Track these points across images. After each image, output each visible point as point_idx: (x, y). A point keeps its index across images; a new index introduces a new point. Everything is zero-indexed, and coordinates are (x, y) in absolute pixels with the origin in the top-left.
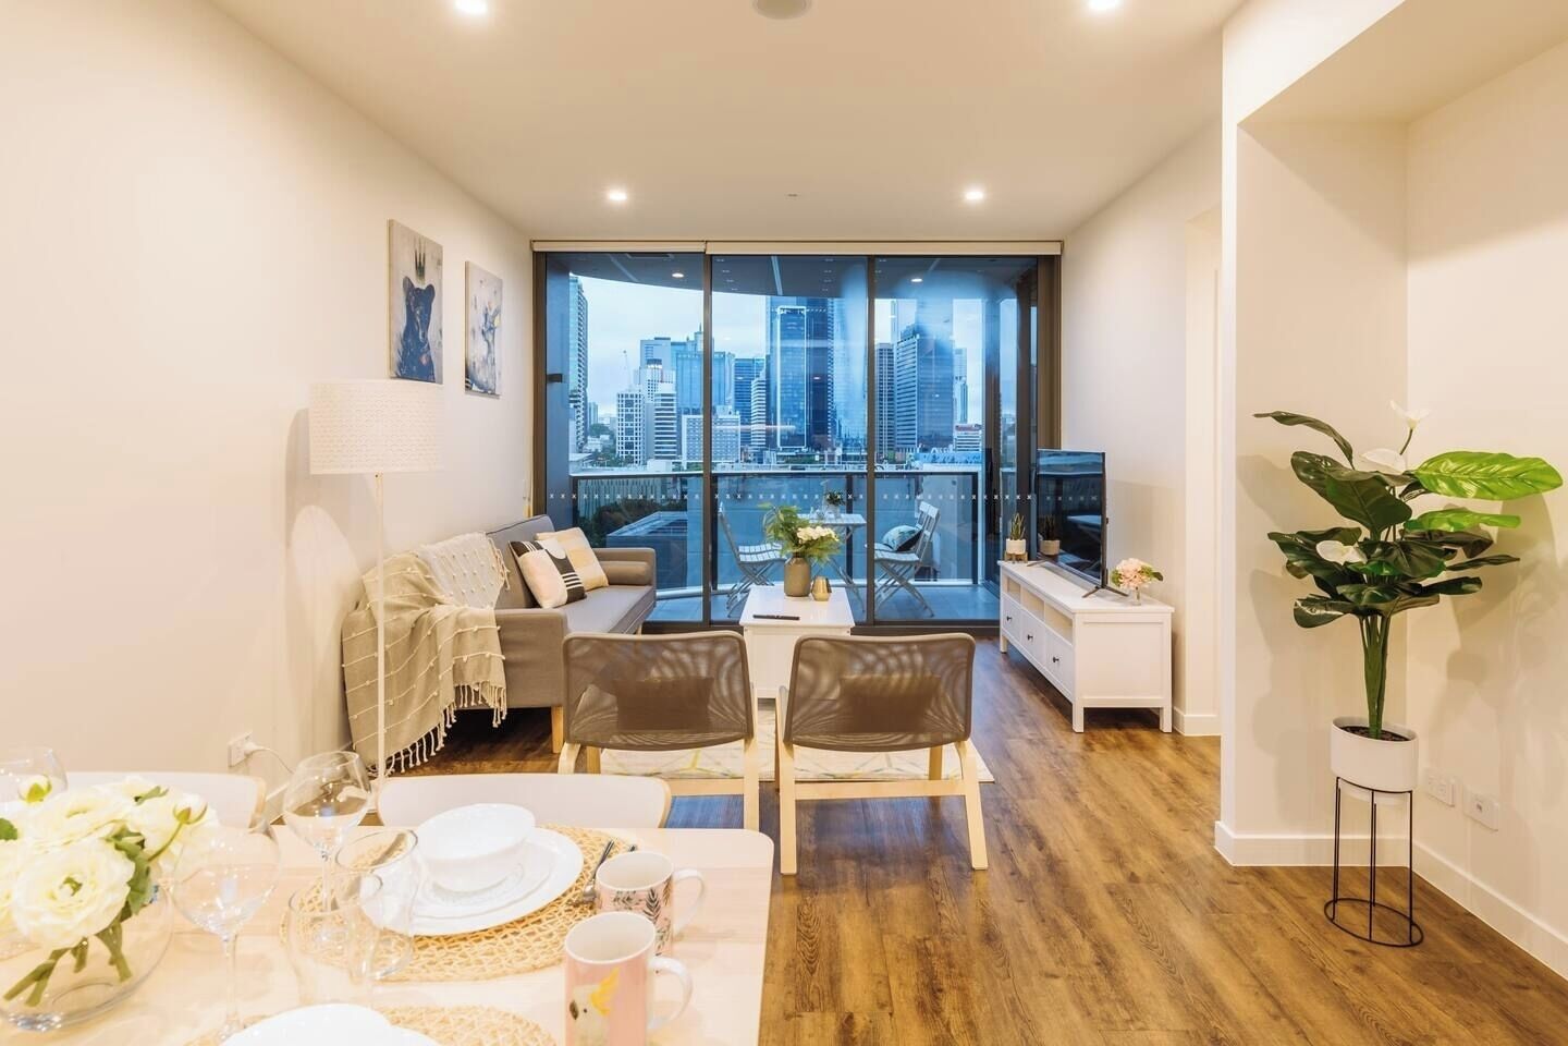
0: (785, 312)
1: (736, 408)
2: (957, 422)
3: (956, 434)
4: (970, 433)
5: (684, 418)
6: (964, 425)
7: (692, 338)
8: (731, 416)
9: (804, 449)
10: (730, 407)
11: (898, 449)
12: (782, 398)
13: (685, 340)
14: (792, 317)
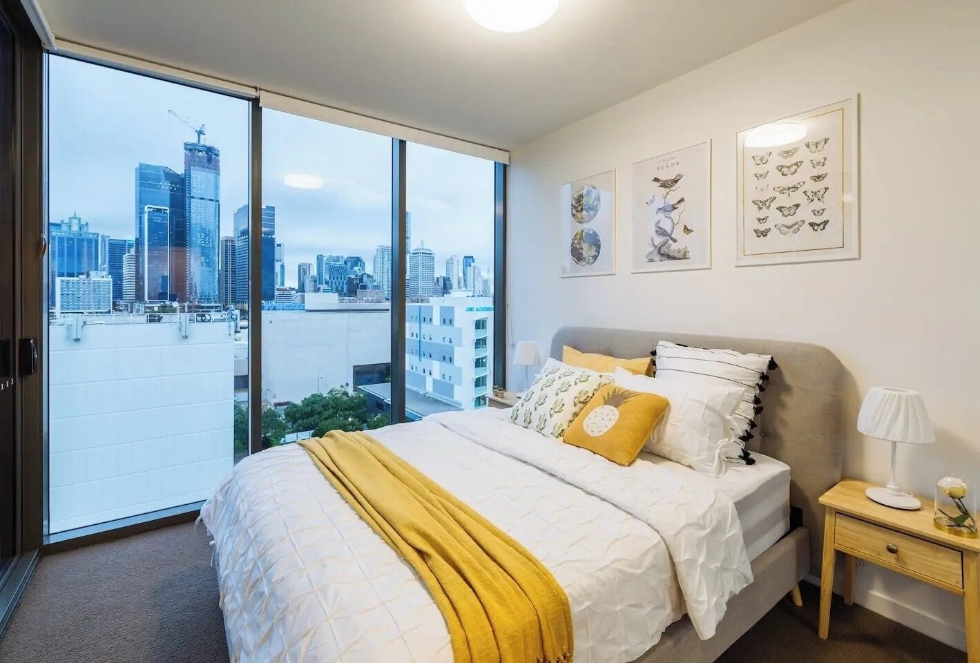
0: (152, 210)
1: (110, 274)
2: (278, 286)
3: (277, 293)
4: (285, 293)
5: (58, 280)
6: (282, 287)
7: (67, 221)
8: (105, 279)
9: (167, 302)
10: (104, 273)
11: (238, 302)
12: (148, 268)
13: (60, 222)
14: (157, 214)
